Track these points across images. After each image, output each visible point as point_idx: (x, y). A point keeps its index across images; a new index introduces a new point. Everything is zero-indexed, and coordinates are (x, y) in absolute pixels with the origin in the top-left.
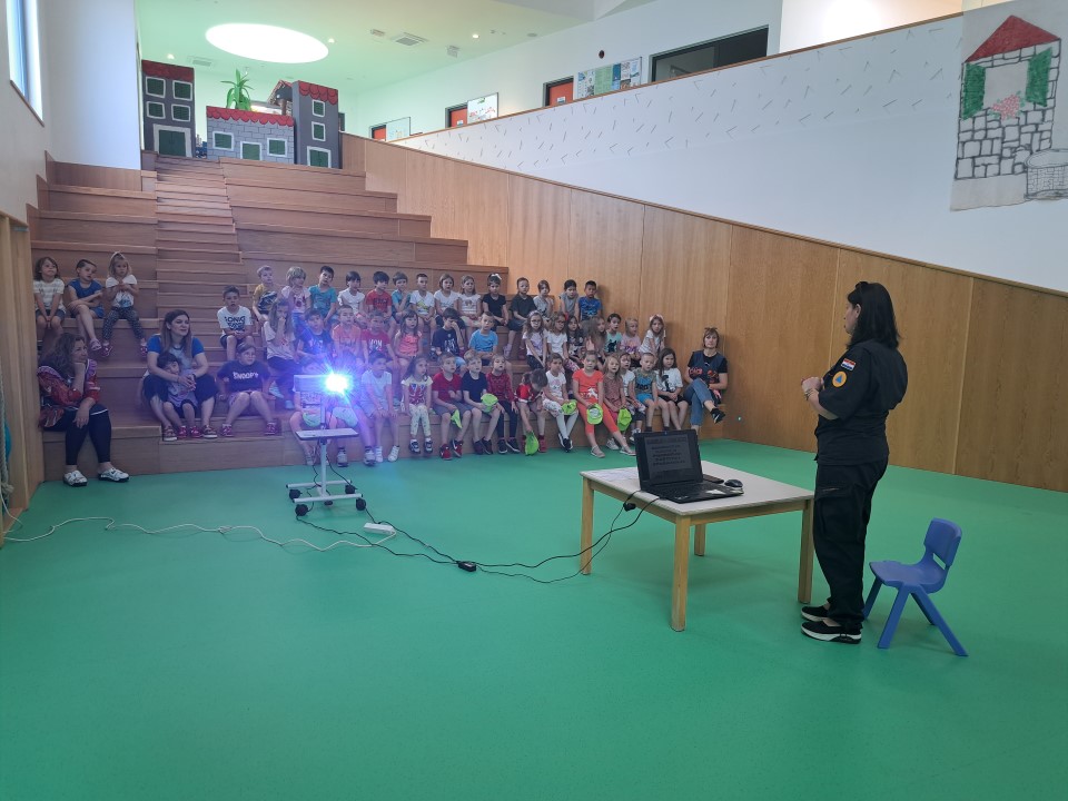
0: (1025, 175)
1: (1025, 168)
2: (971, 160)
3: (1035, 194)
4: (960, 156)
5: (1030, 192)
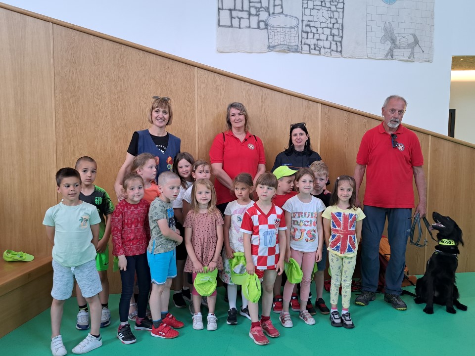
0: (267, 30)
1: (266, 25)
2: (229, 12)
3: (274, 47)
4: (220, 7)
5: (271, 45)
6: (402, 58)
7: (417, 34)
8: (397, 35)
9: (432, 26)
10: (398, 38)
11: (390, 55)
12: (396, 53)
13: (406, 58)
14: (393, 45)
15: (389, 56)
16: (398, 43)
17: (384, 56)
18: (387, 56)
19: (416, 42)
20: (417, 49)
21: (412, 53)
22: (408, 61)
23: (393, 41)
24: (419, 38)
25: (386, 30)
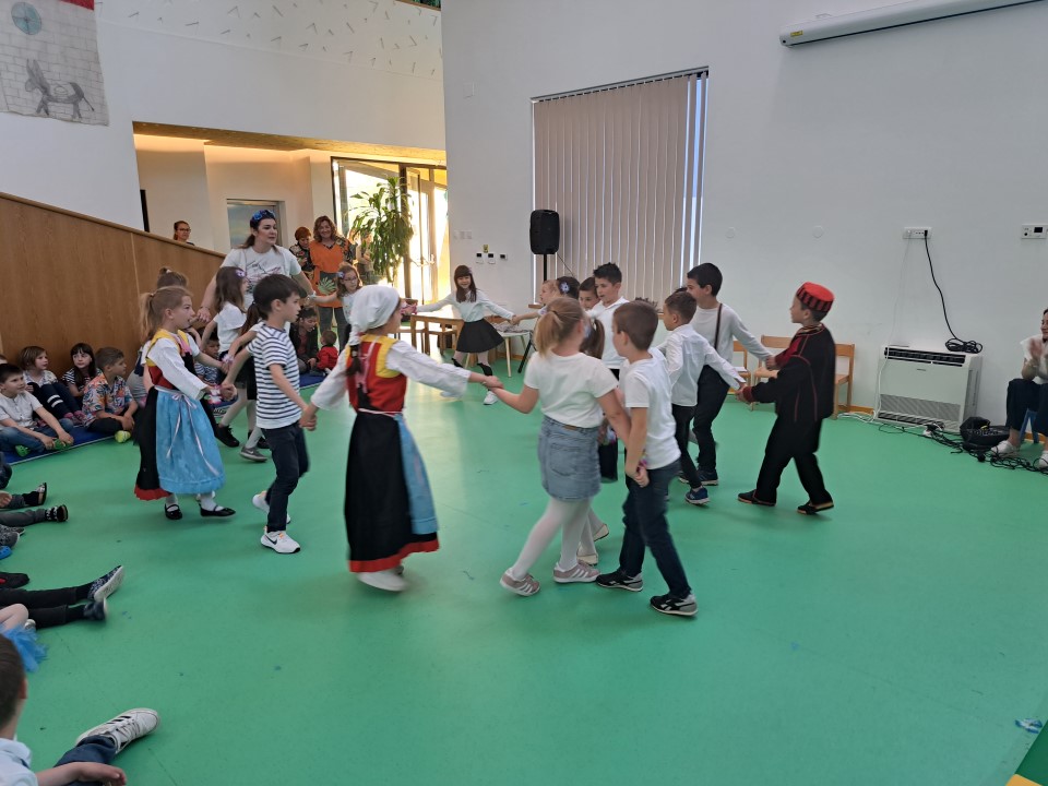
6: (62, 116)
7: (80, 83)
8: (49, 81)
9: (99, 74)
10: (52, 87)
11: (43, 110)
12: (52, 107)
13: (69, 117)
14: (46, 96)
15: (43, 112)
16: (52, 93)
17: (34, 112)
18: (38, 111)
19: (79, 95)
20: (82, 105)
21: (77, 111)
22: (72, 121)
23: (45, 90)
24: (83, 89)
25: (30, 72)
